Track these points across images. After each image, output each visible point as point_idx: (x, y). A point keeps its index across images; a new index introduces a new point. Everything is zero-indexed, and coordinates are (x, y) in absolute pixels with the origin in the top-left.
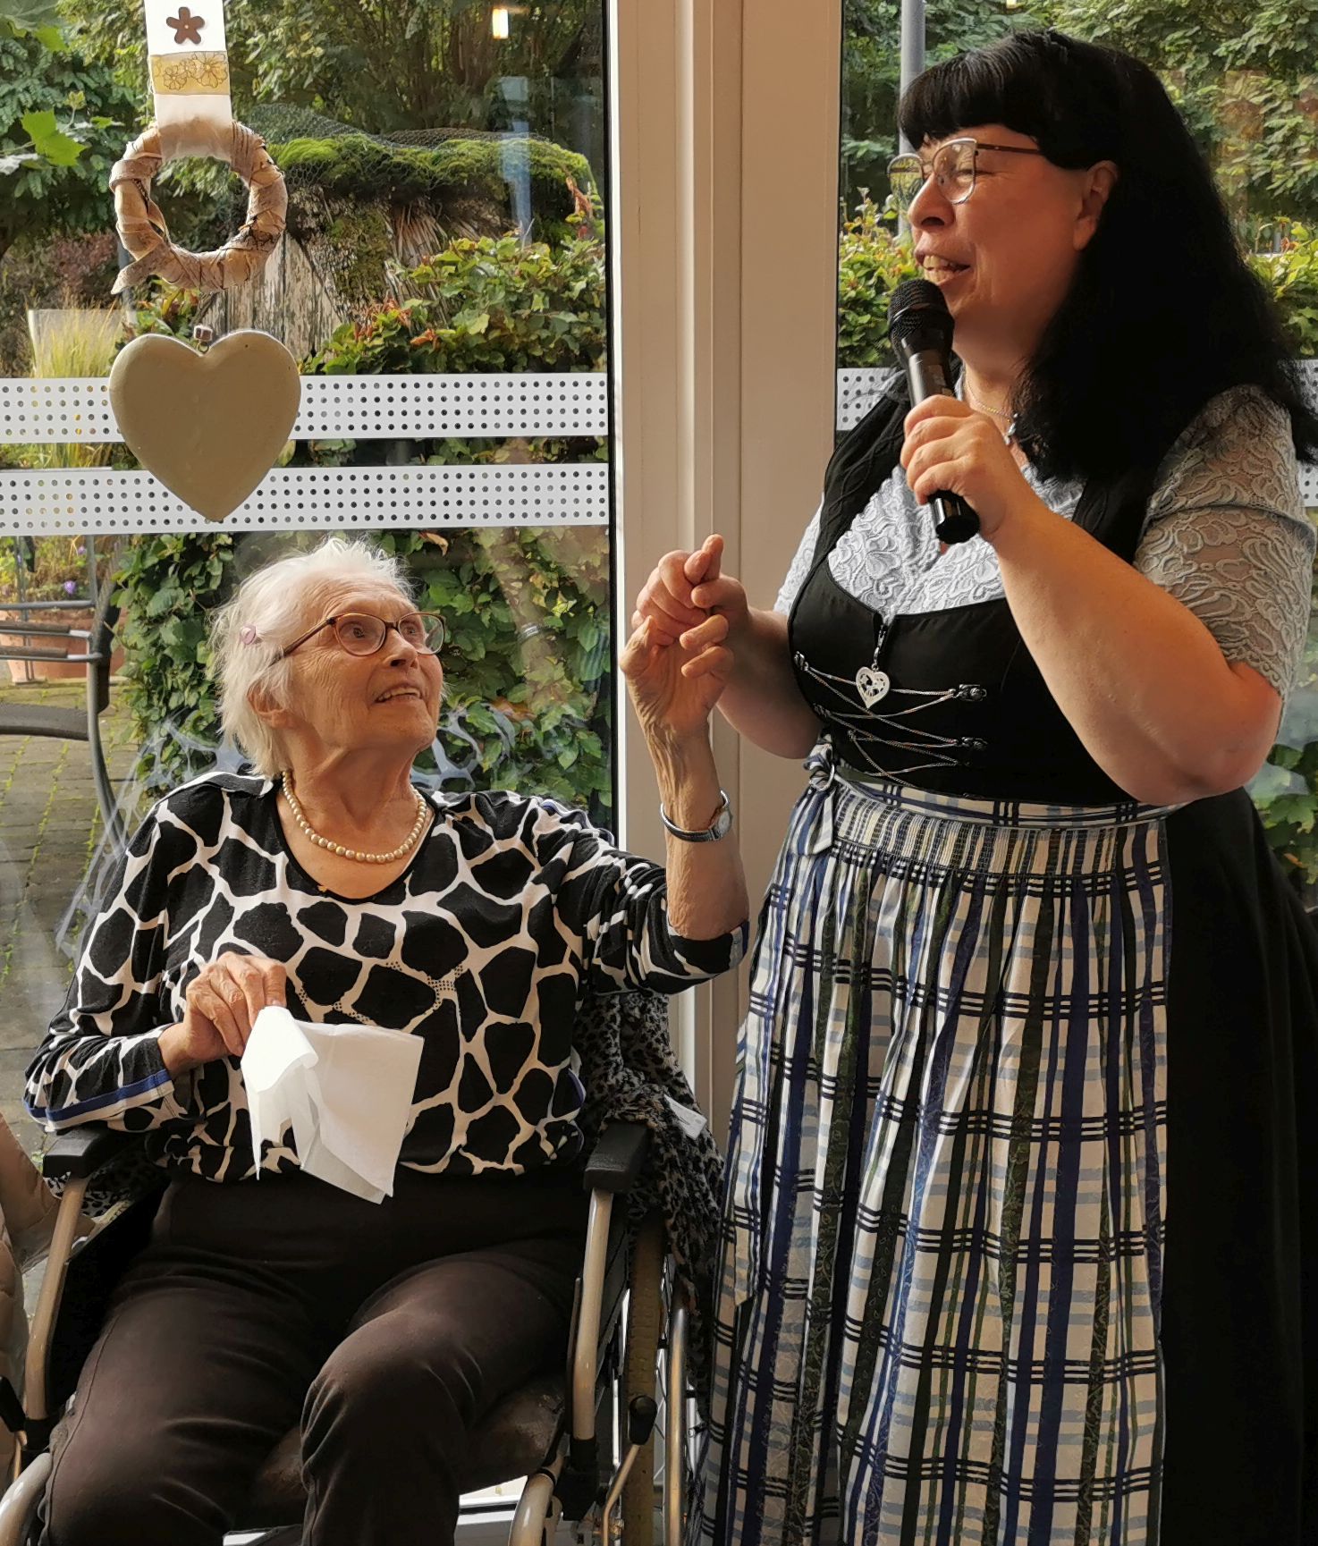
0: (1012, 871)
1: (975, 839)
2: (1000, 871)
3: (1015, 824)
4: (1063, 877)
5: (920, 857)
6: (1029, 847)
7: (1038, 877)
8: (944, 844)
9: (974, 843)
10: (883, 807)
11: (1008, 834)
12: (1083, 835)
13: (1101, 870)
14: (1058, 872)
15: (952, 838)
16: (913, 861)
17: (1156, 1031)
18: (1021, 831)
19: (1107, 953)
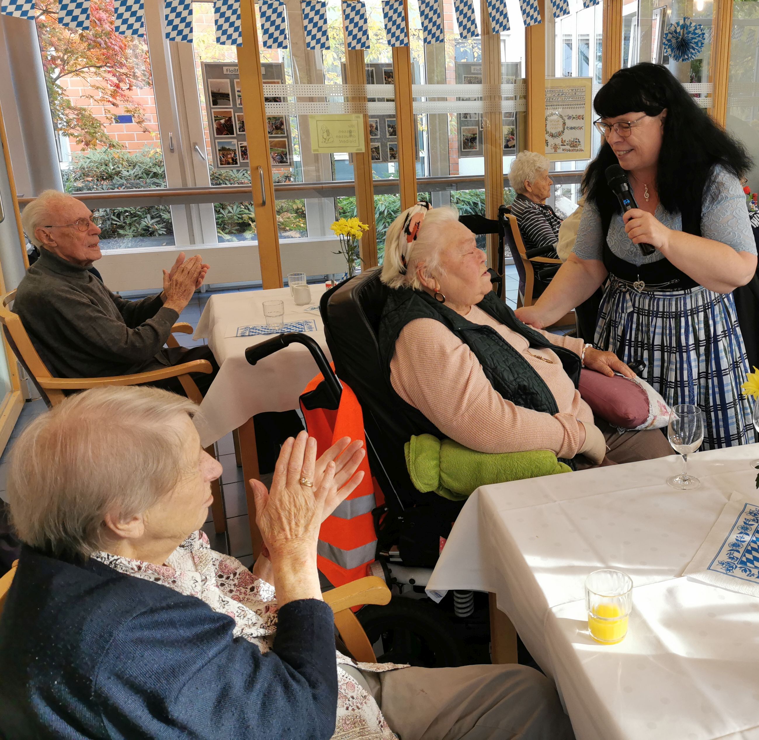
0: (693, 307)
5: (665, 310)
16: (663, 312)
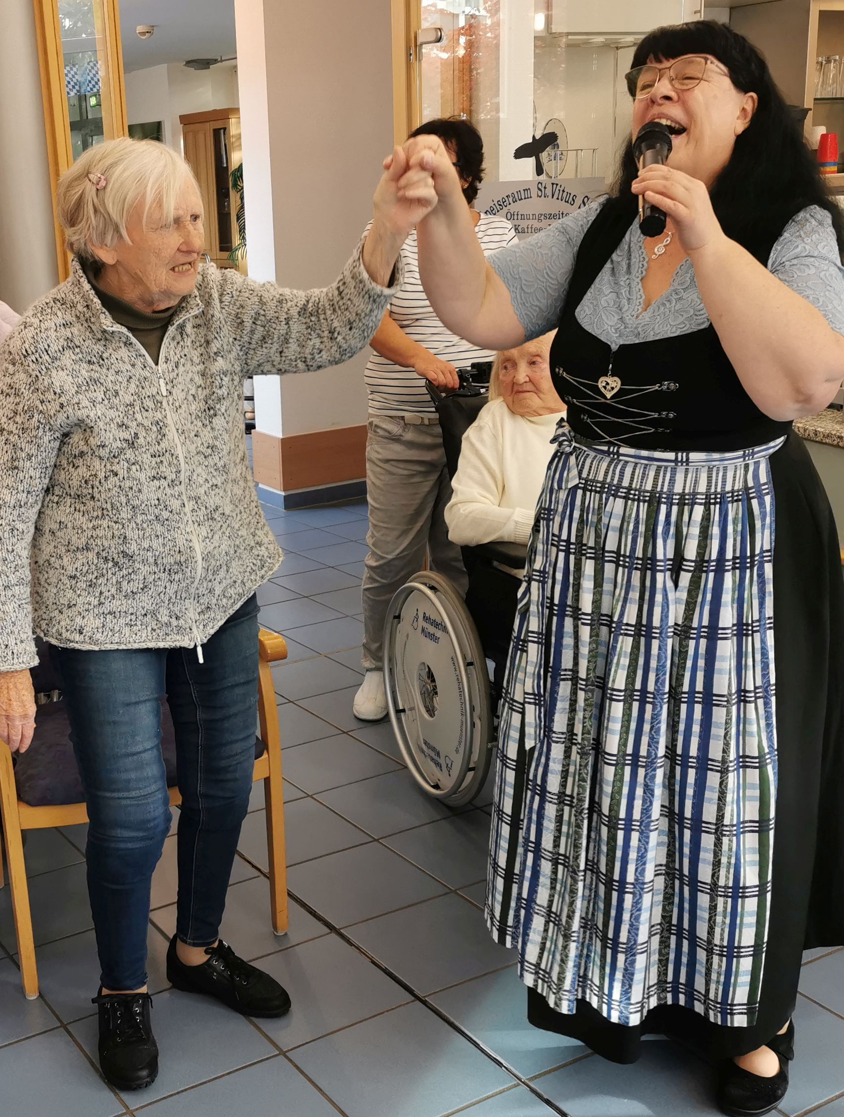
1: (665, 474)
2: (681, 491)
3: (687, 465)
4: (716, 493)
6: (696, 477)
7: (702, 494)
8: (647, 478)
9: (664, 476)
10: (608, 459)
11: (684, 470)
12: (725, 469)
13: (736, 488)
14: (713, 490)
15: (652, 474)
17: (766, 577)
18: (691, 469)
19: (739, 534)
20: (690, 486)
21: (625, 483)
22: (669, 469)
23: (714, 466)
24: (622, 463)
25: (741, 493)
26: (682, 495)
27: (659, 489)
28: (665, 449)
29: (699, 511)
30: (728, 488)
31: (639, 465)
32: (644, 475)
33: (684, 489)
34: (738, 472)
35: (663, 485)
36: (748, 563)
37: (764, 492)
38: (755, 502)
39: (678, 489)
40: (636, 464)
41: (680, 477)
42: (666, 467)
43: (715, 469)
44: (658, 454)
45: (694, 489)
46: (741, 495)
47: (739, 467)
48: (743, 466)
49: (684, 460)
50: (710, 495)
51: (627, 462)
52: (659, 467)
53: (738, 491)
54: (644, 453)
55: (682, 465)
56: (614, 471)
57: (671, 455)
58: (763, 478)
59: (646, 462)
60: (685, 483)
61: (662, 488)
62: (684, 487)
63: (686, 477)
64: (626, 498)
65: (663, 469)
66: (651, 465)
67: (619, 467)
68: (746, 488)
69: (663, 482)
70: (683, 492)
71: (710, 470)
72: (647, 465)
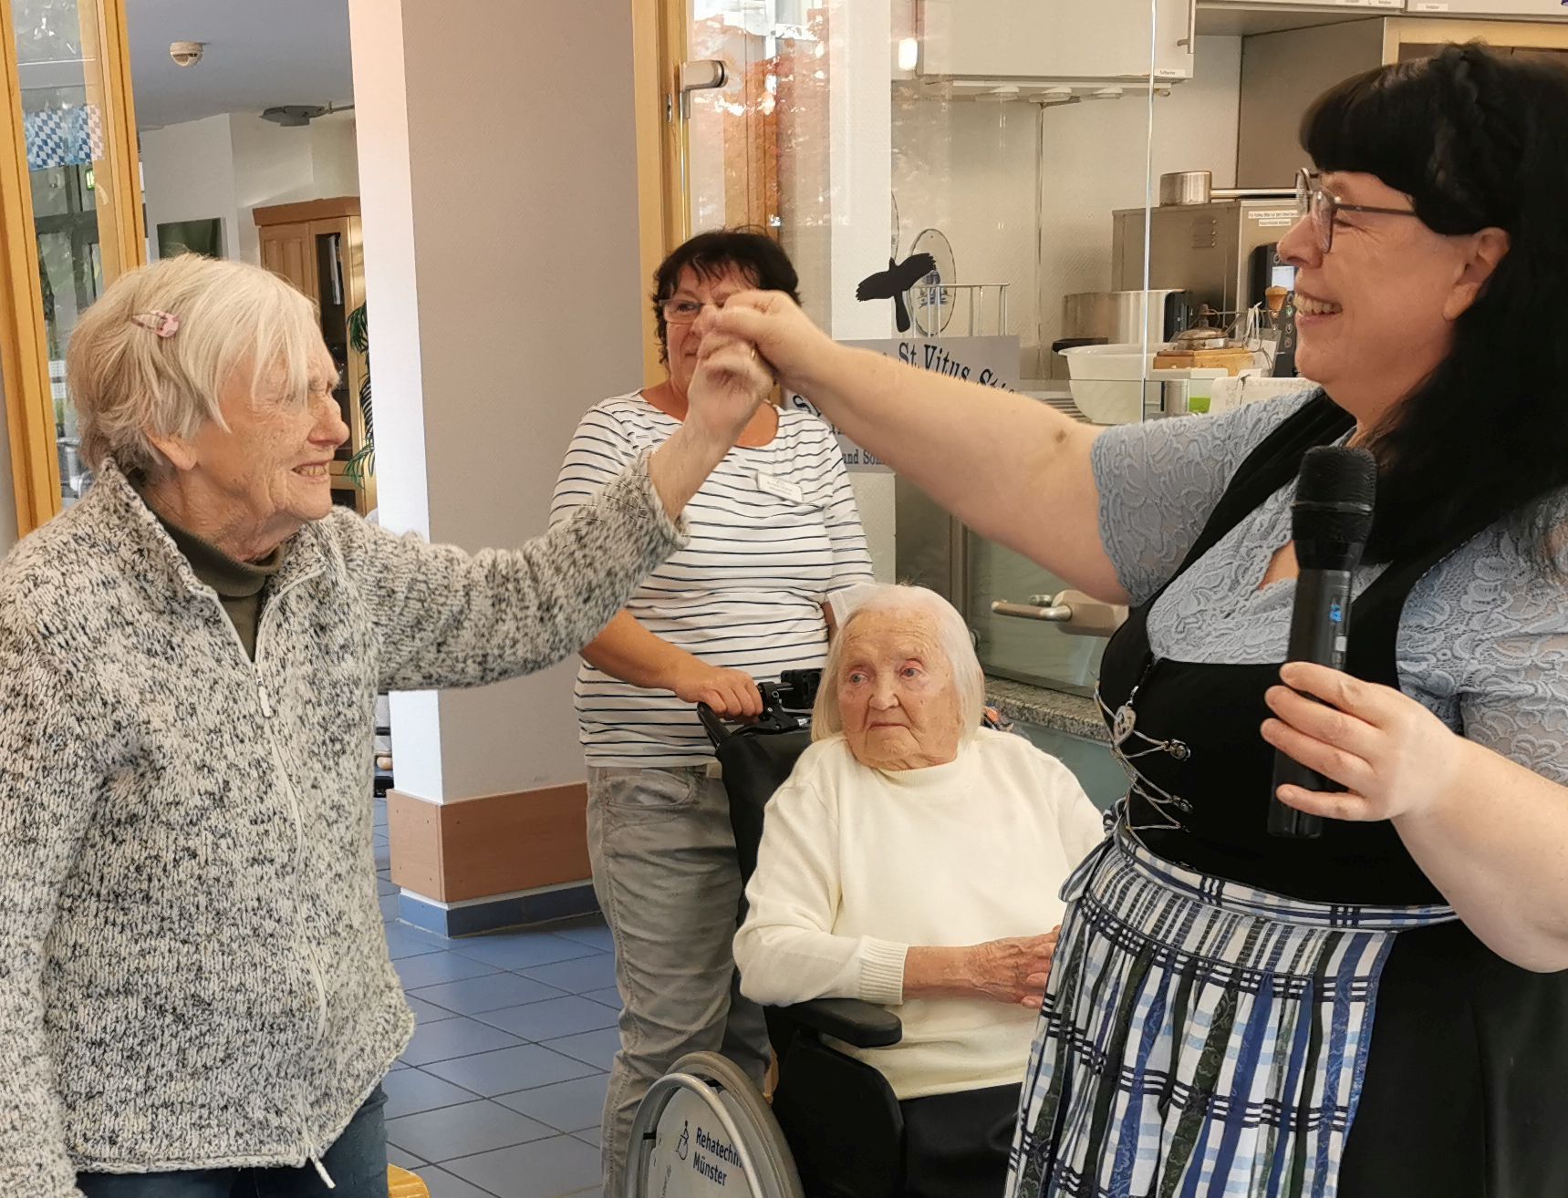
1: (1179, 912)
2: (1193, 951)
3: (1218, 904)
4: (1254, 971)
6: (1228, 932)
7: (1227, 966)
8: (1153, 912)
11: (1209, 913)
13: (1298, 972)
14: (1250, 965)
15: (1161, 907)
18: (1223, 913)
20: (1212, 945)
21: (1121, 915)
22: (1189, 905)
23: (1268, 920)
24: (1132, 874)
25: (1304, 983)
26: (1194, 958)
27: (1160, 937)
28: (1192, 867)
29: (1212, 996)
30: (1282, 967)
31: (1151, 886)
32: (1151, 905)
33: (1199, 948)
34: (1311, 943)
35: (1168, 932)
36: (1292, 1120)
37: (1354, 993)
38: (1327, 1009)
39: (1190, 945)
40: (1149, 882)
41: (1200, 924)
42: (1186, 900)
43: (1268, 925)
44: (1177, 872)
45: (1216, 953)
46: (1301, 987)
47: (1317, 934)
48: (1325, 935)
49: (1214, 893)
50: (1243, 971)
51: (1139, 875)
52: (1176, 896)
53: (1300, 978)
54: (1161, 864)
55: (1210, 902)
56: (1115, 886)
57: (1194, 879)
58: (1364, 967)
59: (1160, 882)
60: (1205, 937)
61: (1166, 936)
62: (1202, 943)
63: (1209, 927)
64: (1113, 940)
65: (1179, 902)
66: (1166, 889)
67: (1123, 882)
68: (1318, 977)
69: (1171, 926)
70: (1197, 953)
71: (1259, 924)
72: (1160, 888)
